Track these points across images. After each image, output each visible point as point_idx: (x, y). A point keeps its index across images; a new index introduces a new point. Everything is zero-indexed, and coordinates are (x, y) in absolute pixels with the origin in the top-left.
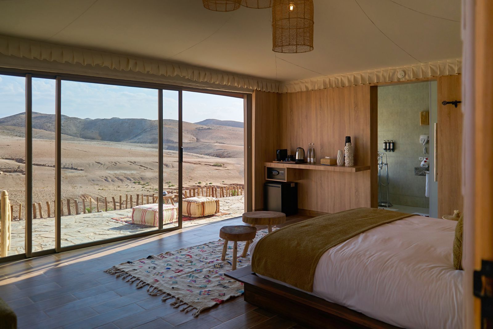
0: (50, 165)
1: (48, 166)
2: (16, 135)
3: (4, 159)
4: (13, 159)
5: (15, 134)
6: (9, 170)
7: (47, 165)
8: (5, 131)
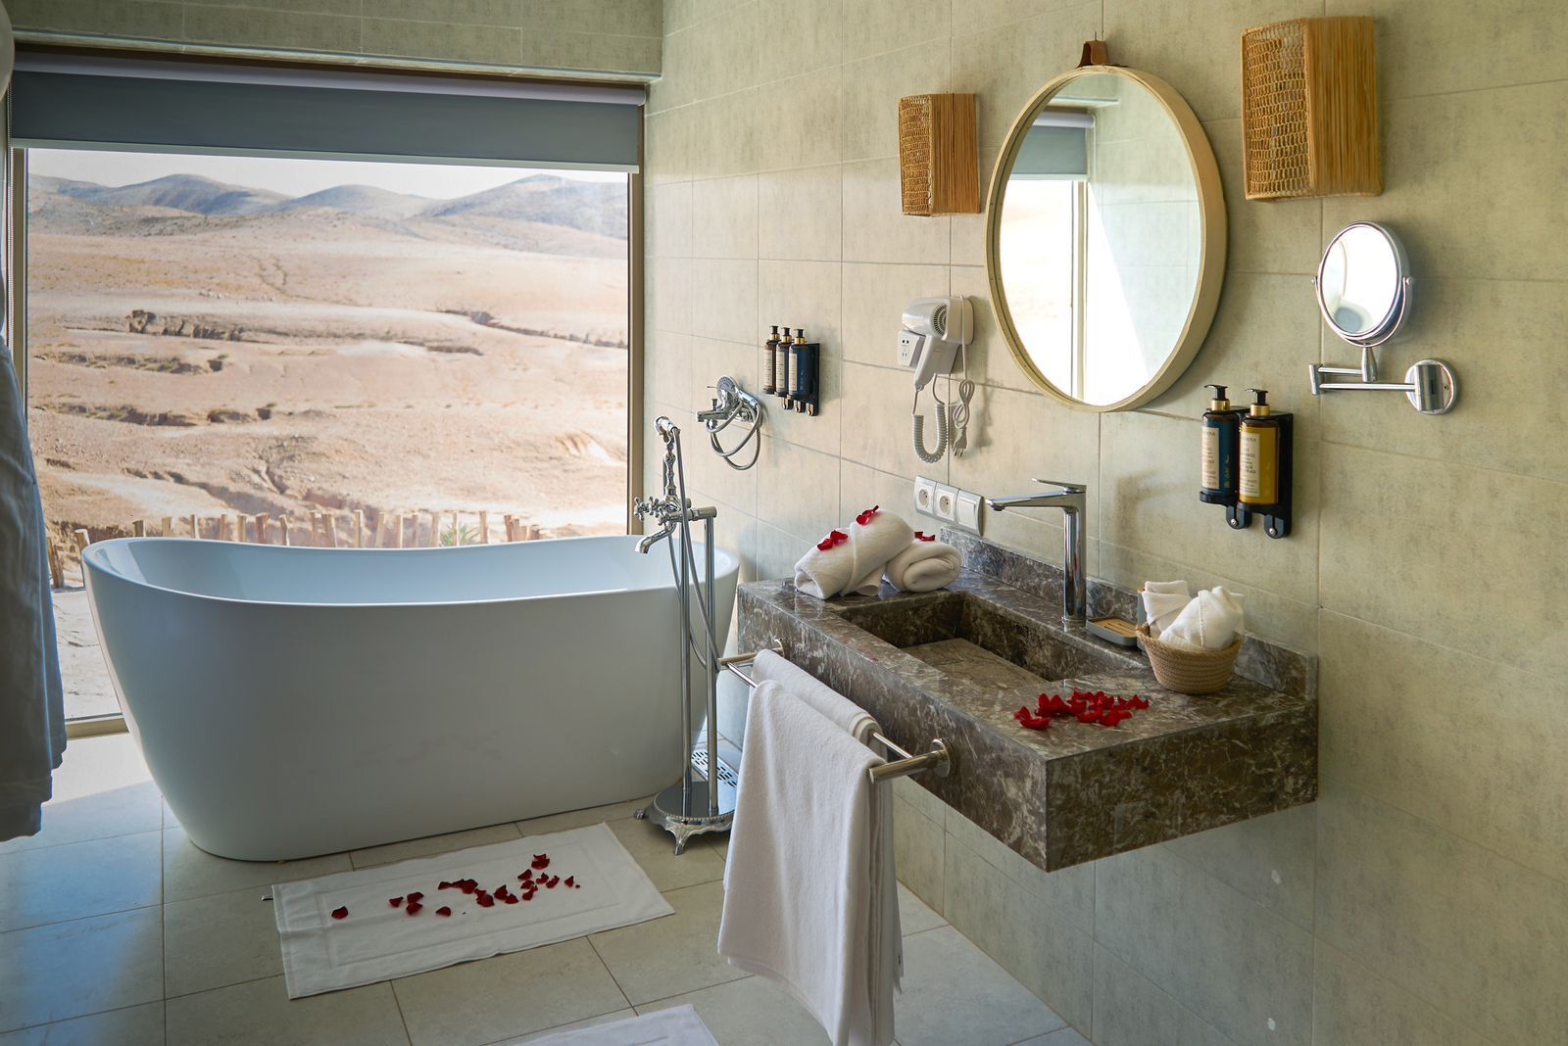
0: (560, 334)
1: (556, 336)
2: (498, 244)
3: (441, 312)
4: (465, 314)
5: (495, 240)
6: (447, 344)
7: (552, 333)
8: (469, 231)
